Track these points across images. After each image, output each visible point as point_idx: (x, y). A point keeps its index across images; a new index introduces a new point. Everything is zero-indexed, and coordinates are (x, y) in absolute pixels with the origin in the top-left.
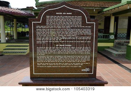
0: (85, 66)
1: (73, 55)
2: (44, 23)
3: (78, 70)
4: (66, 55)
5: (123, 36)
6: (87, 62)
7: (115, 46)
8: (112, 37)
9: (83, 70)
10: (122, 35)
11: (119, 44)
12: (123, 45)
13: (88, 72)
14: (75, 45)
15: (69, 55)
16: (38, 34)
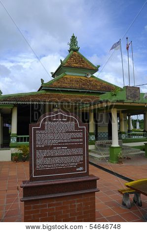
0: (79, 166)
1: (68, 156)
2: (43, 128)
3: (73, 169)
4: (63, 156)
5: (104, 136)
6: (81, 161)
7: (97, 149)
8: (93, 138)
9: (77, 169)
10: (103, 134)
11: (101, 145)
12: (105, 146)
13: (82, 171)
14: (70, 147)
15: (65, 156)
16: (37, 138)
